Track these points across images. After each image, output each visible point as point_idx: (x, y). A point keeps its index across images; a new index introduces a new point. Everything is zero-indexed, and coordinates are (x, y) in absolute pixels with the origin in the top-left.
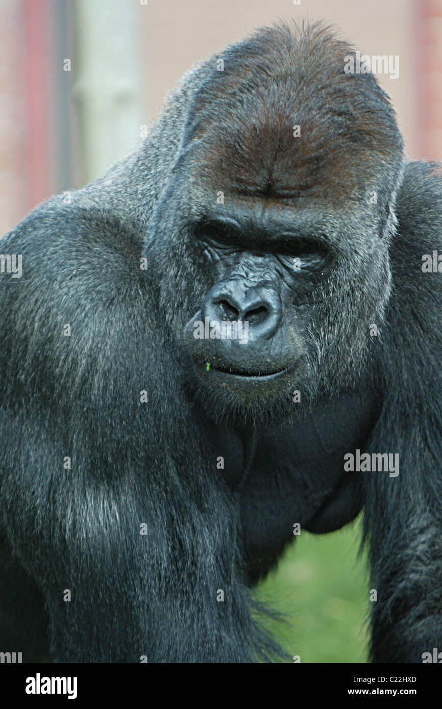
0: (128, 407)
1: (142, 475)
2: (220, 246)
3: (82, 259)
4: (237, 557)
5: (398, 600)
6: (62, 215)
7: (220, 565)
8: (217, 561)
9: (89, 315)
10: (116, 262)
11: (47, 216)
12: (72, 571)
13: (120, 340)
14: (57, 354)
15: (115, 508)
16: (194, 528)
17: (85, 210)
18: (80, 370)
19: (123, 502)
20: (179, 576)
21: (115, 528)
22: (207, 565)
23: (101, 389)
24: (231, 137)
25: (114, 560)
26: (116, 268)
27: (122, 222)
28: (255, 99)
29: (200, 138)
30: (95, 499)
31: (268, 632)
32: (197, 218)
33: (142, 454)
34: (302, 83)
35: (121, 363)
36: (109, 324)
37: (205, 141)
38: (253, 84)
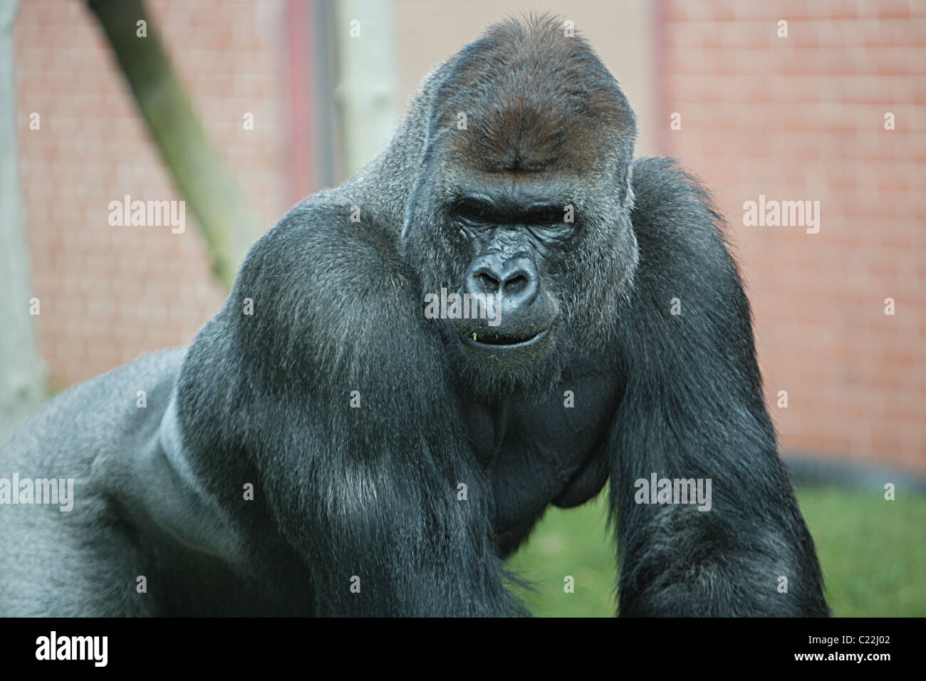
0: (384, 391)
1: (397, 454)
2: (475, 224)
3: (339, 253)
4: (488, 530)
5: (643, 570)
6: (319, 213)
7: (472, 539)
8: (470, 535)
9: (345, 305)
10: (370, 255)
11: (305, 213)
12: (334, 546)
13: (374, 328)
14: (316, 342)
15: (372, 486)
16: (446, 503)
17: (341, 207)
18: (338, 357)
19: (379, 481)
20: (434, 550)
21: (373, 505)
22: (459, 538)
23: (357, 374)
24: (478, 123)
25: (373, 534)
26: (370, 260)
27: (375, 217)
28: (495, 87)
29: (446, 127)
30: (354, 478)
31: (520, 600)
32: (452, 199)
33: (398, 435)
34: (537, 67)
35: (376, 349)
36: (365, 313)
37: (452, 129)
38: (491, 75)
